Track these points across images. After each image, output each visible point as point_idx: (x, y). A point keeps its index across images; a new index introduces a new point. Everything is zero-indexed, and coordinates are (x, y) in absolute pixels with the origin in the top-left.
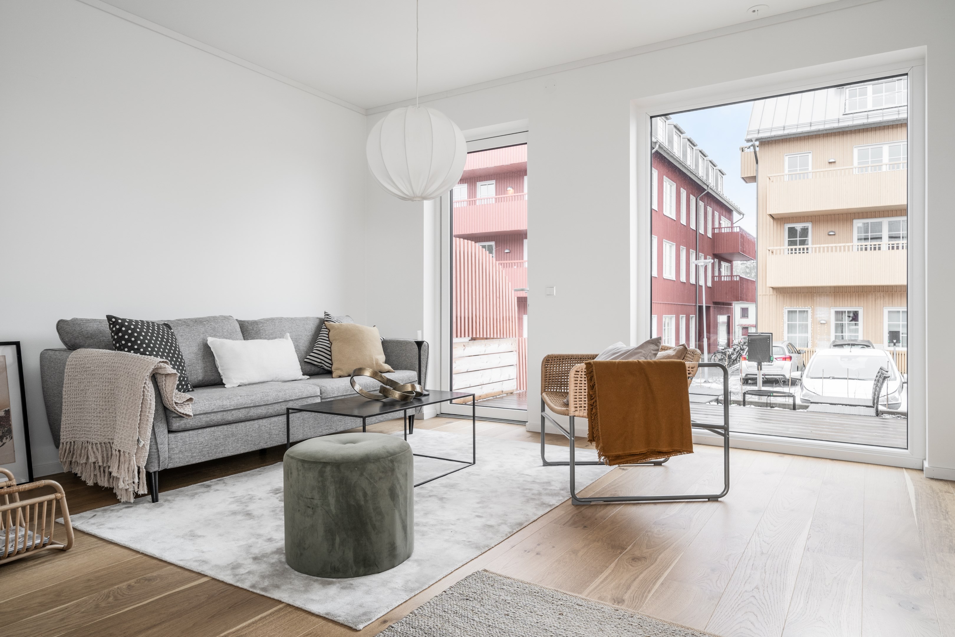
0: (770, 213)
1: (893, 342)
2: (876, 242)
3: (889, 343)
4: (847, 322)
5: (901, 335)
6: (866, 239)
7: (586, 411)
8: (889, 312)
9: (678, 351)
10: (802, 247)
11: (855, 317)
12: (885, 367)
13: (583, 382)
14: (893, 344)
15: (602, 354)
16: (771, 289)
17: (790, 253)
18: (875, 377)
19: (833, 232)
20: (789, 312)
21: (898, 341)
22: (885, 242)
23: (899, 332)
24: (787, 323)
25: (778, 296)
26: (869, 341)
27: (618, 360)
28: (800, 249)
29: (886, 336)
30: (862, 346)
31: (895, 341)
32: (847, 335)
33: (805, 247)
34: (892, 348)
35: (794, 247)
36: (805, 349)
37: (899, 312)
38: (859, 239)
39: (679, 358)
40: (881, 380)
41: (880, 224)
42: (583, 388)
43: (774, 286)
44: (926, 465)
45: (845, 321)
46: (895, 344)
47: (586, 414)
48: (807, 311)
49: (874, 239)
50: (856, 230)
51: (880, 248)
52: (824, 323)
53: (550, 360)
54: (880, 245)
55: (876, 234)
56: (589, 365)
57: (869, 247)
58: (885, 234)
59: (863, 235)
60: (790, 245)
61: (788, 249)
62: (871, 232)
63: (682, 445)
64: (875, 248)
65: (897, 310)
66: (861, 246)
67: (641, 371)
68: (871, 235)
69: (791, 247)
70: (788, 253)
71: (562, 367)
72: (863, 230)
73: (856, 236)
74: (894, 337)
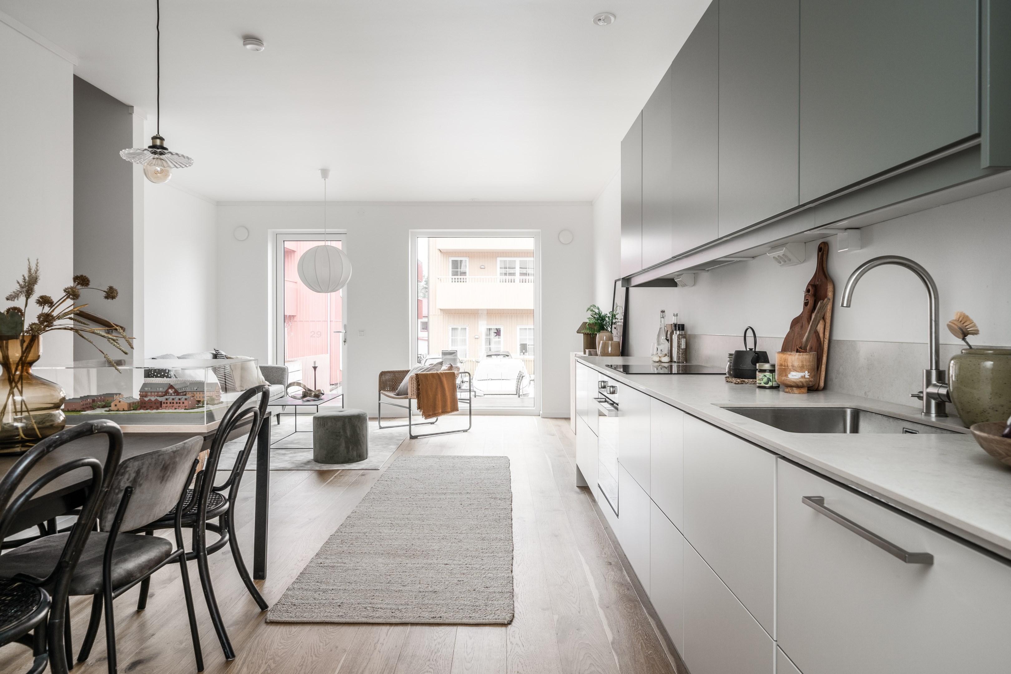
0: (440, 248)
1: (523, 352)
2: (512, 277)
3: (521, 352)
4: (493, 337)
5: (528, 346)
6: (506, 274)
7: (416, 396)
8: (520, 329)
9: (449, 367)
10: (462, 277)
11: (498, 333)
12: (522, 371)
13: (415, 383)
14: (523, 353)
15: (413, 370)
16: (439, 310)
17: (453, 281)
18: (517, 377)
19: (483, 266)
20: (452, 329)
21: (526, 351)
22: (517, 277)
23: (526, 344)
24: (451, 338)
25: (444, 316)
26: (508, 352)
27: (425, 373)
28: (460, 279)
29: (518, 347)
30: (503, 356)
31: (524, 351)
32: (493, 346)
33: (464, 277)
34: (522, 356)
35: (456, 277)
36: (465, 359)
37: (526, 329)
38: (501, 274)
39: (449, 370)
40: (521, 378)
41: (515, 261)
42: (415, 385)
43: (442, 308)
44: (541, 412)
45: (492, 336)
46: (524, 354)
47: (416, 397)
48: (465, 329)
49: (510, 274)
50: (498, 266)
51: (514, 282)
52: (478, 338)
53: (382, 374)
54: (514, 280)
55: (512, 271)
56: (417, 375)
57: (507, 281)
58: (518, 271)
59: (503, 271)
60: (453, 275)
61: (452, 279)
62: (509, 268)
63: (455, 408)
64: (511, 282)
65: (526, 327)
66: (503, 280)
67: (438, 377)
68: (508, 271)
69: (454, 277)
70: (452, 281)
71: (388, 377)
72: (503, 267)
73: (499, 271)
74: (524, 348)
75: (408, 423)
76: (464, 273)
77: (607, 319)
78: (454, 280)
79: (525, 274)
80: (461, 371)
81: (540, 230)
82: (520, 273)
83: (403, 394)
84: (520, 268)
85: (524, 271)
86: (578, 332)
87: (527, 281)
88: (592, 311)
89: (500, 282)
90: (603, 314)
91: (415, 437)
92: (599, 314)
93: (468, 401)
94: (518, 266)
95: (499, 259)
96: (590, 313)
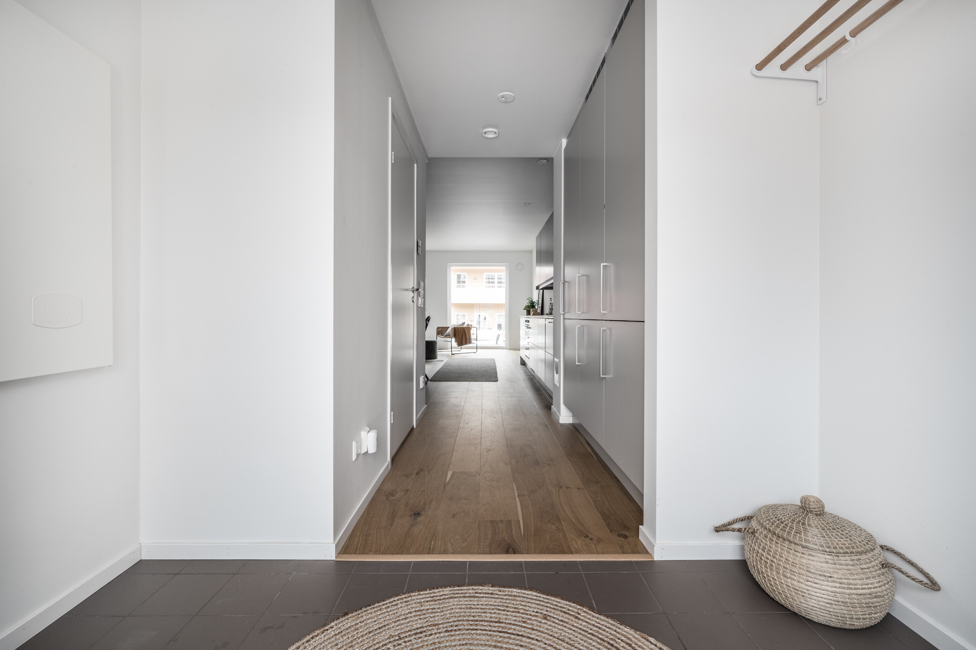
2: (493, 284)
6: (489, 282)
8: (498, 315)
10: (463, 284)
13: (453, 331)
15: (451, 326)
19: (476, 277)
22: (496, 284)
27: (457, 327)
28: (462, 285)
29: (497, 326)
31: (500, 328)
35: (460, 284)
37: (501, 315)
39: (468, 326)
44: (508, 347)
46: (500, 330)
47: (454, 338)
49: (492, 282)
50: (485, 277)
51: (494, 287)
52: (472, 321)
53: (438, 328)
54: (494, 286)
55: (492, 280)
56: (454, 327)
57: (490, 287)
58: (496, 280)
59: (488, 280)
60: (458, 283)
61: (457, 285)
62: (491, 279)
63: (470, 342)
64: (492, 287)
65: (500, 314)
66: (487, 286)
67: (463, 329)
68: (491, 280)
69: (458, 284)
70: (457, 287)
71: (440, 329)
72: (488, 278)
73: (485, 280)
74: (500, 326)
75: (451, 350)
76: (464, 282)
77: (535, 303)
78: (458, 286)
79: (501, 283)
80: (473, 327)
81: (508, 264)
82: (498, 282)
83: (448, 336)
84: (498, 279)
85: (500, 280)
86: (524, 309)
87: (502, 287)
88: (529, 300)
89: (486, 287)
90: (534, 301)
91: (454, 354)
92: (532, 301)
93: (476, 340)
94: (496, 278)
95: (485, 274)
96: (528, 300)
